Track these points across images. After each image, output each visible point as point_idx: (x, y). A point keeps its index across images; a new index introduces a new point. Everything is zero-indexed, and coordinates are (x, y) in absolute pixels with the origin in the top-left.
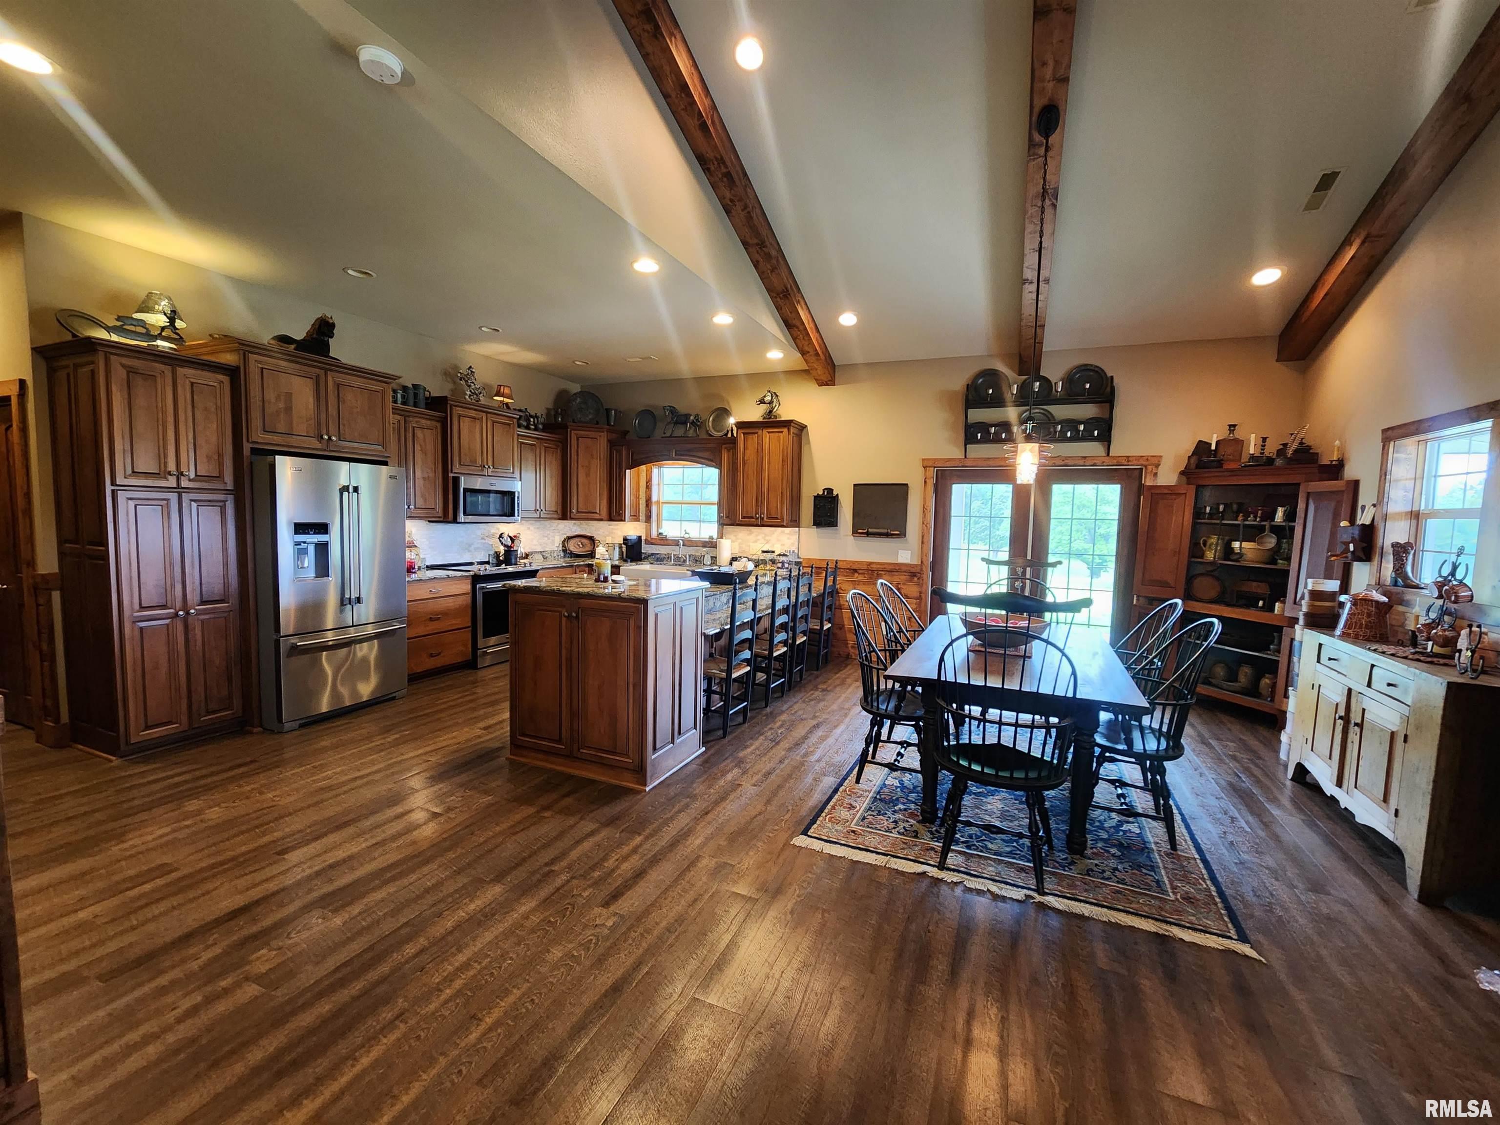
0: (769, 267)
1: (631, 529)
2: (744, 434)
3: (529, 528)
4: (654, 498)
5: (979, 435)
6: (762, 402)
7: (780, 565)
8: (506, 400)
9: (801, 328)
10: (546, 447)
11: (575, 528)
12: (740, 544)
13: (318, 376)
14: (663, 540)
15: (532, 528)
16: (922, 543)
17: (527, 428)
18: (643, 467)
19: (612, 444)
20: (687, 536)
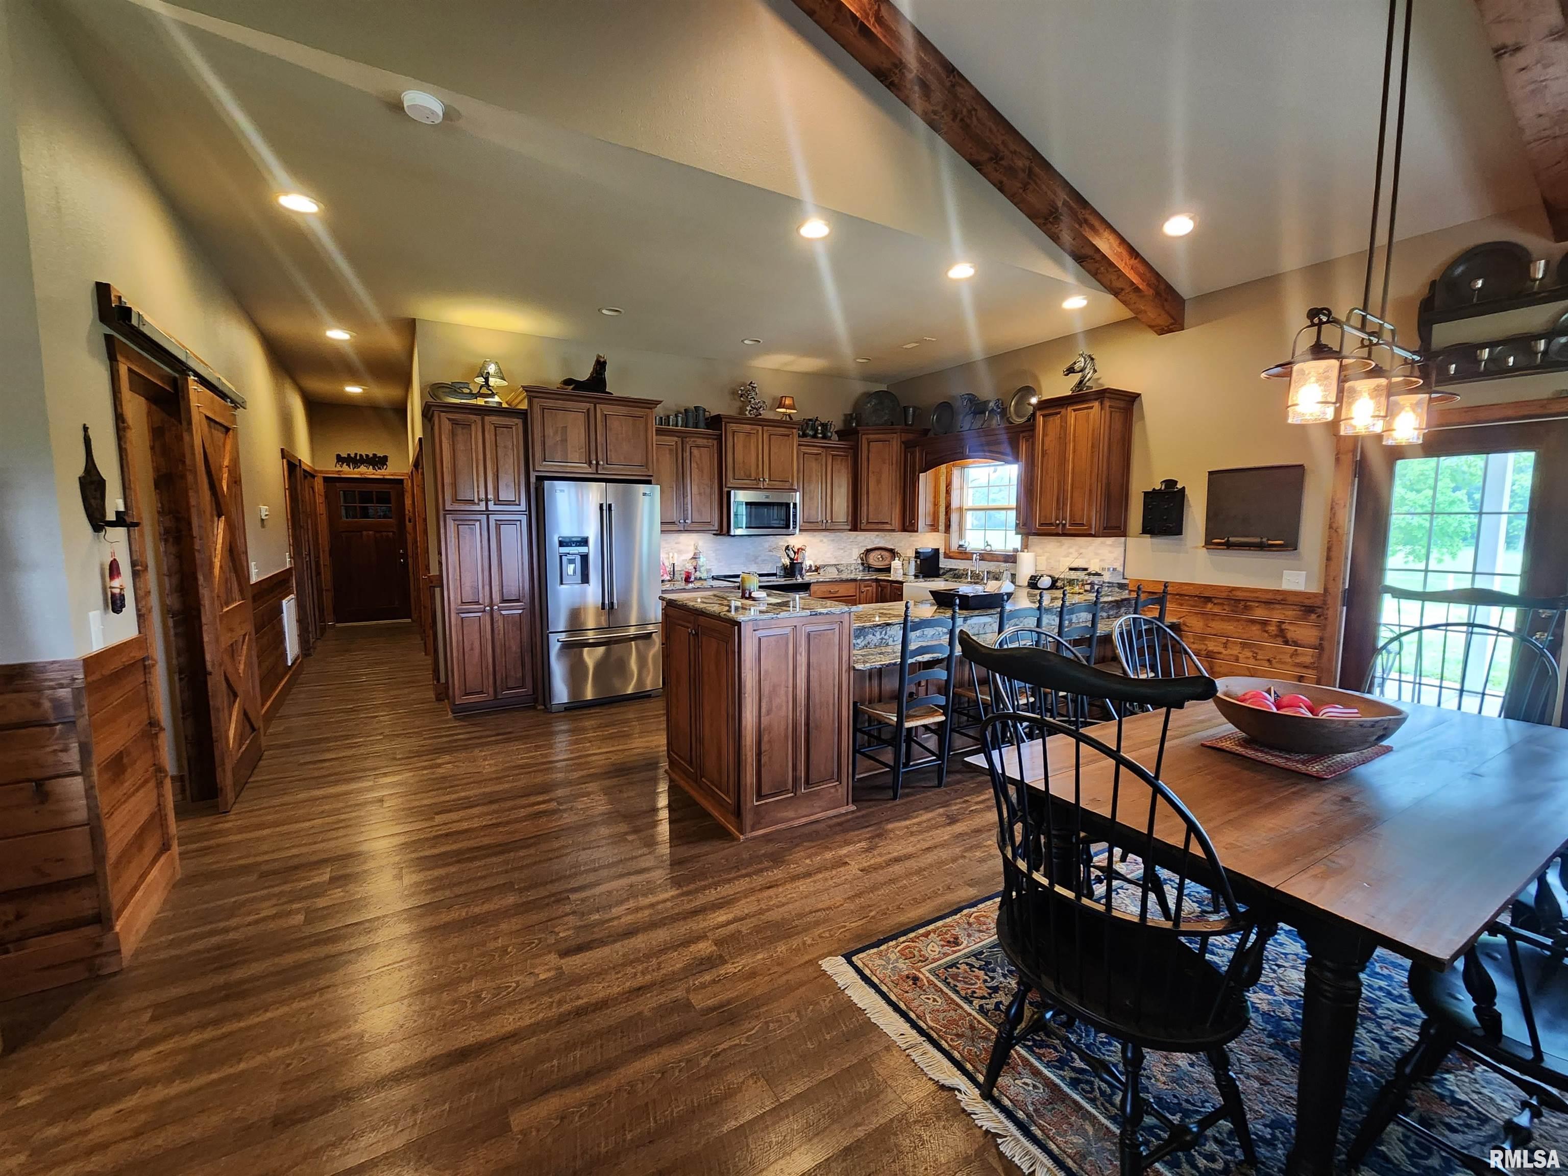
0: (1019, 185)
1: (927, 541)
2: (1044, 416)
3: (821, 541)
4: (955, 504)
5: (1453, 366)
6: (1071, 370)
7: (1088, 587)
8: (789, 411)
9: (1098, 257)
10: (833, 456)
11: (878, 540)
12: (1048, 559)
13: (588, 410)
14: (963, 554)
15: (825, 540)
16: (1329, 559)
17: (815, 436)
18: (943, 467)
19: (908, 446)
20: (988, 548)
